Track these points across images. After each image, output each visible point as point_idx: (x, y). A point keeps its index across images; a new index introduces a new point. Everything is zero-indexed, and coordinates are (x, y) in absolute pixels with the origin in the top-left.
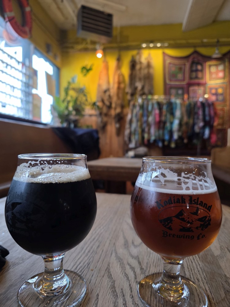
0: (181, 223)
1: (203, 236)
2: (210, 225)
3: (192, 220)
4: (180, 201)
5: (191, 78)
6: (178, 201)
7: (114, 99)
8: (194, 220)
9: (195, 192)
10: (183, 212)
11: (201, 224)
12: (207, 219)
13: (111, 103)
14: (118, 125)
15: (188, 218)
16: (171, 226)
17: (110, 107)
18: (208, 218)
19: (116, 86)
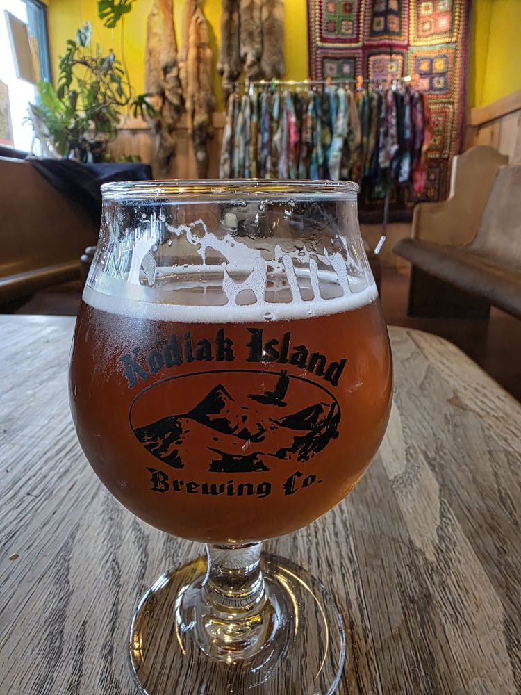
0: (216, 439)
1: (307, 479)
2: (336, 435)
3: (259, 425)
4: (209, 353)
5: (373, 33)
6: (205, 354)
7: (191, 88)
8: (267, 424)
9: (278, 311)
10: (223, 395)
11: (296, 438)
12: (321, 417)
13: (183, 101)
14: (201, 155)
15: (244, 418)
16: (176, 452)
17: (180, 109)
18: (327, 410)
19: (193, 52)
